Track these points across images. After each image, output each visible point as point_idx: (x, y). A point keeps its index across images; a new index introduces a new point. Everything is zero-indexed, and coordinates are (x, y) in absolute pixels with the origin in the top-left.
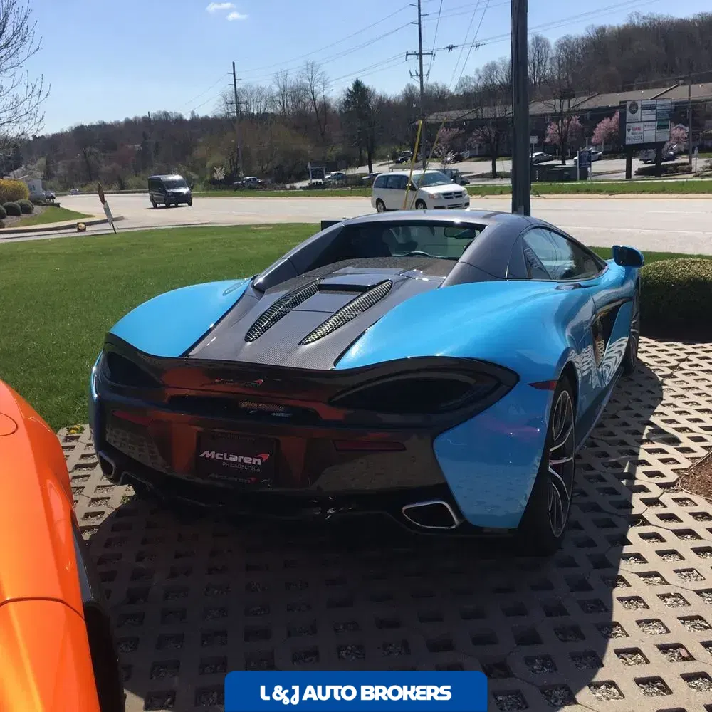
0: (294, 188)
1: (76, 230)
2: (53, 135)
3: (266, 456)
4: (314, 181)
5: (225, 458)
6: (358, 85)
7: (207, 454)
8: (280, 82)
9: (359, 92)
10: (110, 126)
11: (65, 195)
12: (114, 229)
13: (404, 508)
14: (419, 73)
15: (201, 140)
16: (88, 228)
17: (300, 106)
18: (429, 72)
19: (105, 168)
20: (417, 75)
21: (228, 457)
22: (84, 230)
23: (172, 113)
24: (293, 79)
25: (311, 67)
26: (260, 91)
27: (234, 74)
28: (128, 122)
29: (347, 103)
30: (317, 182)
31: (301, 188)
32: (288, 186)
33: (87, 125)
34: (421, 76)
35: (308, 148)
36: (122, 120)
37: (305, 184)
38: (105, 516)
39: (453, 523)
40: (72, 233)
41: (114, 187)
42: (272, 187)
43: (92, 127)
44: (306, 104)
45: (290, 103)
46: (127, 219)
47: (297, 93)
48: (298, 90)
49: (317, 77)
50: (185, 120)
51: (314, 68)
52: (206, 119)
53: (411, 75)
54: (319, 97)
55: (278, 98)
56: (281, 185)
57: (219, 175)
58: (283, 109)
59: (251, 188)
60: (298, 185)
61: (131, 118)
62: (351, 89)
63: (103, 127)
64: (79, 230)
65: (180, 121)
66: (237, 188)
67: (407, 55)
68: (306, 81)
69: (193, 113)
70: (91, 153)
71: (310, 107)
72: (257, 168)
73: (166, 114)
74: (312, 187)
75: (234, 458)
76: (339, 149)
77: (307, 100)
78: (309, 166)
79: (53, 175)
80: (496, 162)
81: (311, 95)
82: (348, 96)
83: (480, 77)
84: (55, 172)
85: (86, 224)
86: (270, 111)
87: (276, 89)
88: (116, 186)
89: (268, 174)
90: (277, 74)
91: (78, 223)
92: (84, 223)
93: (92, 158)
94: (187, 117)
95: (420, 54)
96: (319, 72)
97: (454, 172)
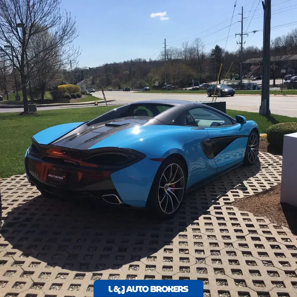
0: (187, 90)
1: (94, 105)
2: (96, 68)
3: (64, 177)
4: (195, 87)
5: (54, 177)
6: (217, 47)
7: (49, 175)
8: (185, 46)
9: (218, 50)
10: (118, 64)
11: (98, 91)
12: (107, 105)
13: (103, 196)
14: (241, 42)
15: (152, 70)
16: (99, 104)
17: (192, 56)
18: (245, 42)
19: (114, 81)
20: (240, 43)
21: (55, 176)
22: (97, 105)
23: (142, 59)
24: (190, 45)
25: (197, 40)
26: (176, 50)
27: (165, 43)
28: (125, 63)
29: (212, 55)
30: (196, 88)
31: (190, 90)
32: (184, 89)
33: (109, 64)
34: (242, 43)
35: (194, 73)
36: (122, 62)
37: (191, 88)
38: (34, 197)
39: (119, 203)
40: (93, 106)
41: (116, 88)
42: (177, 89)
43: (111, 64)
44: (194, 55)
45: (189, 55)
46: (116, 101)
47: (191, 51)
48: (192, 49)
49: (200, 44)
50: (147, 62)
51: (199, 41)
52: (155, 62)
53: (237, 43)
54: (200, 53)
55: (183, 53)
56: (182, 88)
57: (157, 84)
58: (185, 57)
59: (169, 90)
60: (188, 89)
61: (126, 61)
62: (214, 49)
63: (115, 64)
64: (95, 105)
65: (145, 62)
66: (164, 89)
67: (236, 35)
68: (195, 46)
69: (150, 59)
70: (109, 75)
71: (196, 56)
72: (172, 81)
73: (140, 59)
74: (194, 89)
75: (56, 177)
76: (207, 74)
77: (195, 54)
78: (193, 81)
79: (95, 83)
80: (276, 80)
81: (197, 51)
82: (213, 52)
83: (273, 44)
84: (95, 82)
85: (98, 103)
86: (179, 58)
87: (183, 49)
88: (117, 88)
89: (177, 84)
90: (183, 43)
91: (95, 102)
92: (97, 102)
93: (109, 76)
94: (148, 60)
95: (242, 35)
96: (201, 42)
97: (255, 84)
